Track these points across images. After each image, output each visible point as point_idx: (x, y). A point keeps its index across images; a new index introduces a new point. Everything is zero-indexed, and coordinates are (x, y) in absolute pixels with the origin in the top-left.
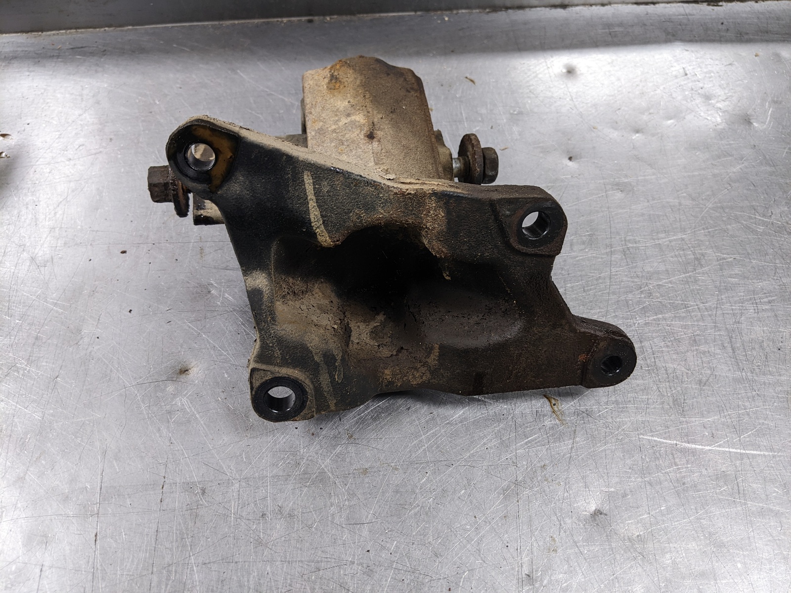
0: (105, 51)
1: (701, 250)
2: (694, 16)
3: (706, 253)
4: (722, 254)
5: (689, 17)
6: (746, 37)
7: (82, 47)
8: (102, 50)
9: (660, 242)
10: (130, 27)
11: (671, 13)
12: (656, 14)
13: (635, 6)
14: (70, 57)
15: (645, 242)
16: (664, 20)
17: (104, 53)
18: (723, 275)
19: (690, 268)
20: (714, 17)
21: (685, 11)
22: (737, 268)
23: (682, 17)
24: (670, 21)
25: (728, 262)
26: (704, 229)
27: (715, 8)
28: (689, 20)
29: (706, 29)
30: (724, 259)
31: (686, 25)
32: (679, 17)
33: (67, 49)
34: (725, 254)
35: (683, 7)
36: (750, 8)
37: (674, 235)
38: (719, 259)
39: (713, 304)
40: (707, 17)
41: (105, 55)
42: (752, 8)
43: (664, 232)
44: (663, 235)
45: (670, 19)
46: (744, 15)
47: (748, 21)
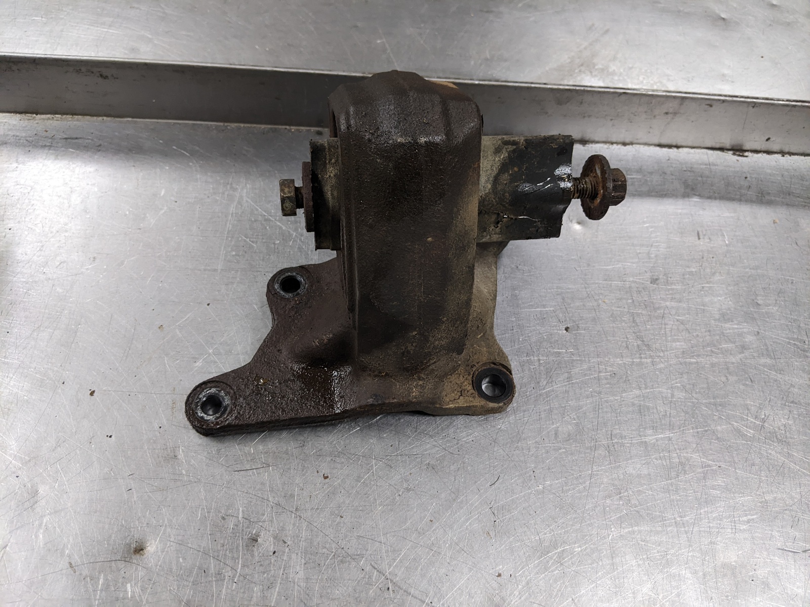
0: (100, 145)
1: (687, 453)
2: (717, 167)
3: (691, 457)
4: (707, 460)
5: (712, 167)
6: (767, 197)
7: (77, 138)
8: (97, 145)
9: (646, 440)
10: (130, 119)
11: (694, 160)
12: (678, 161)
13: (658, 148)
14: (63, 149)
15: (631, 438)
16: (685, 169)
17: (99, 148)
18: (706, 485)
19: (673, 474)
20: (738, 169)
21: (708, 158)
22: (721, 478)
23: (704, 167)
24: (691, 170)
25: (712, 470)
26: (693, 428)
27: (740, 158)
28: (711, 172)
29: (728, 184)
30: (709, 466)
31: (708, 177)
32: (702, 166)
33: (61, 139)
34: (711, 460)
35: (707, 154)
36: (776, 162)
37: (662, 433)
38: (704, 465)
39: (691, 518)
40: (731, 169)
41: (99, 151)
42: (778, 163)
43: (652, 428)
44: (650, 432)
45: (691, 168)
46: (769, 171)
47: (772, 178)
